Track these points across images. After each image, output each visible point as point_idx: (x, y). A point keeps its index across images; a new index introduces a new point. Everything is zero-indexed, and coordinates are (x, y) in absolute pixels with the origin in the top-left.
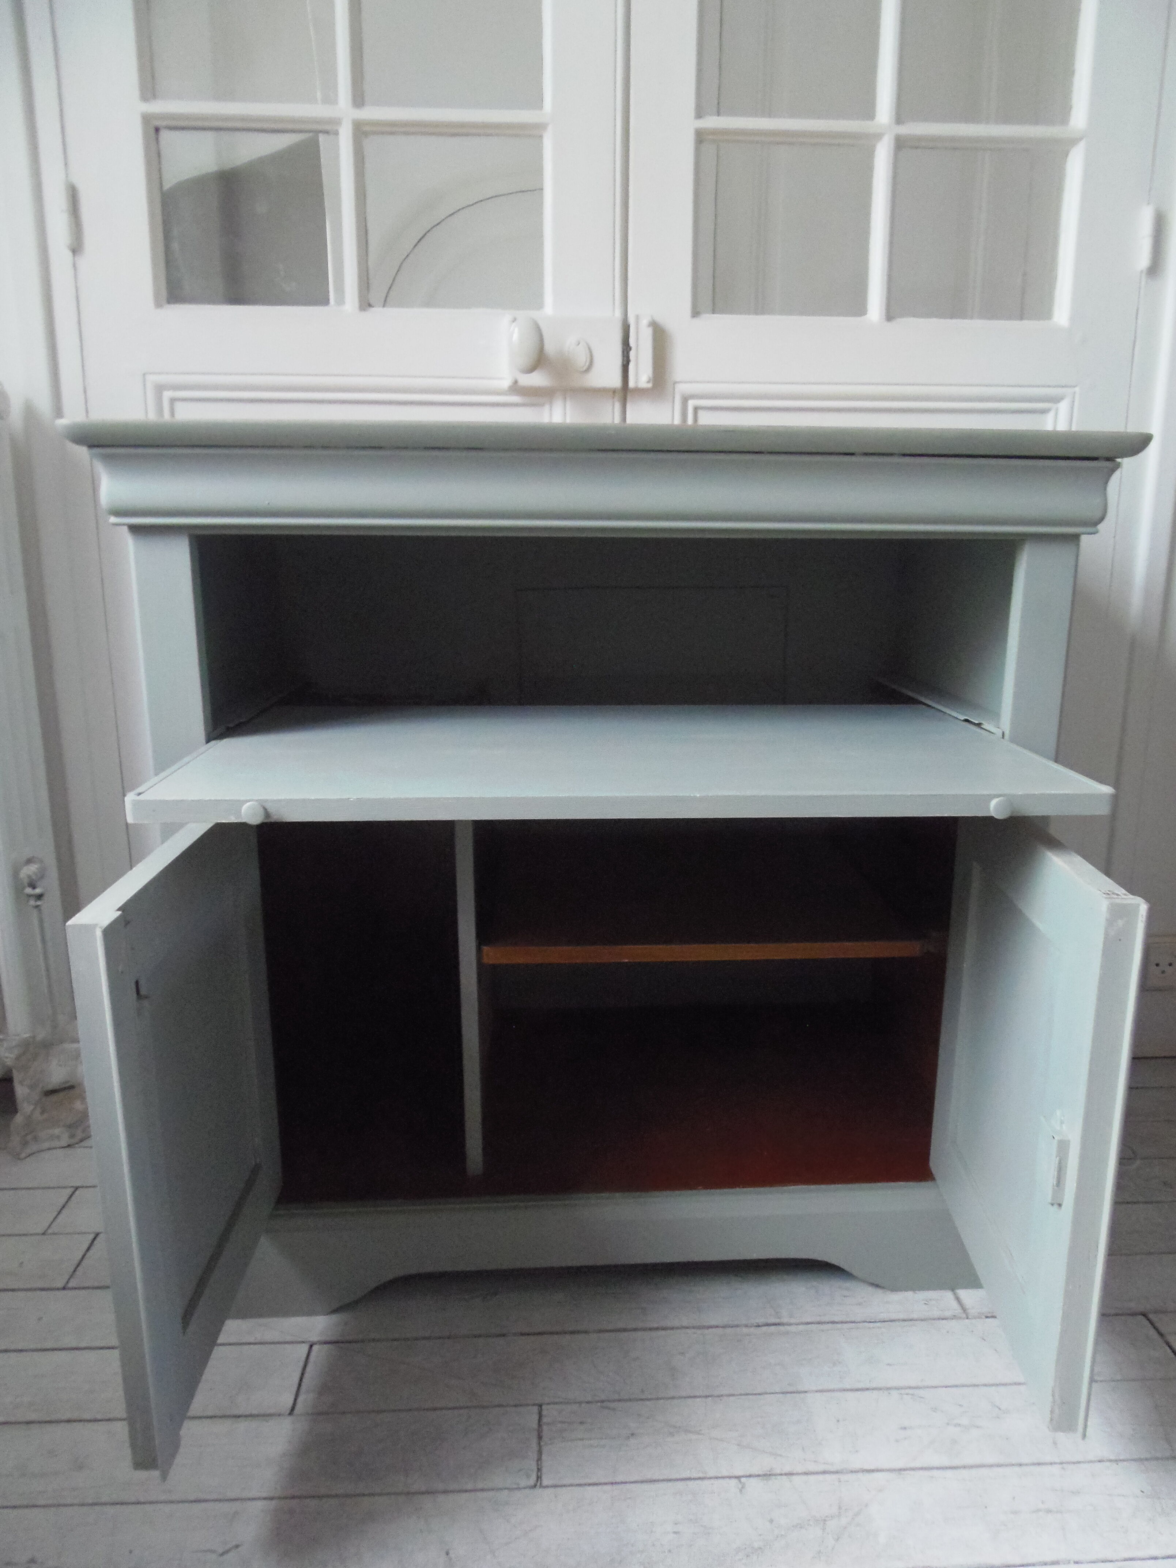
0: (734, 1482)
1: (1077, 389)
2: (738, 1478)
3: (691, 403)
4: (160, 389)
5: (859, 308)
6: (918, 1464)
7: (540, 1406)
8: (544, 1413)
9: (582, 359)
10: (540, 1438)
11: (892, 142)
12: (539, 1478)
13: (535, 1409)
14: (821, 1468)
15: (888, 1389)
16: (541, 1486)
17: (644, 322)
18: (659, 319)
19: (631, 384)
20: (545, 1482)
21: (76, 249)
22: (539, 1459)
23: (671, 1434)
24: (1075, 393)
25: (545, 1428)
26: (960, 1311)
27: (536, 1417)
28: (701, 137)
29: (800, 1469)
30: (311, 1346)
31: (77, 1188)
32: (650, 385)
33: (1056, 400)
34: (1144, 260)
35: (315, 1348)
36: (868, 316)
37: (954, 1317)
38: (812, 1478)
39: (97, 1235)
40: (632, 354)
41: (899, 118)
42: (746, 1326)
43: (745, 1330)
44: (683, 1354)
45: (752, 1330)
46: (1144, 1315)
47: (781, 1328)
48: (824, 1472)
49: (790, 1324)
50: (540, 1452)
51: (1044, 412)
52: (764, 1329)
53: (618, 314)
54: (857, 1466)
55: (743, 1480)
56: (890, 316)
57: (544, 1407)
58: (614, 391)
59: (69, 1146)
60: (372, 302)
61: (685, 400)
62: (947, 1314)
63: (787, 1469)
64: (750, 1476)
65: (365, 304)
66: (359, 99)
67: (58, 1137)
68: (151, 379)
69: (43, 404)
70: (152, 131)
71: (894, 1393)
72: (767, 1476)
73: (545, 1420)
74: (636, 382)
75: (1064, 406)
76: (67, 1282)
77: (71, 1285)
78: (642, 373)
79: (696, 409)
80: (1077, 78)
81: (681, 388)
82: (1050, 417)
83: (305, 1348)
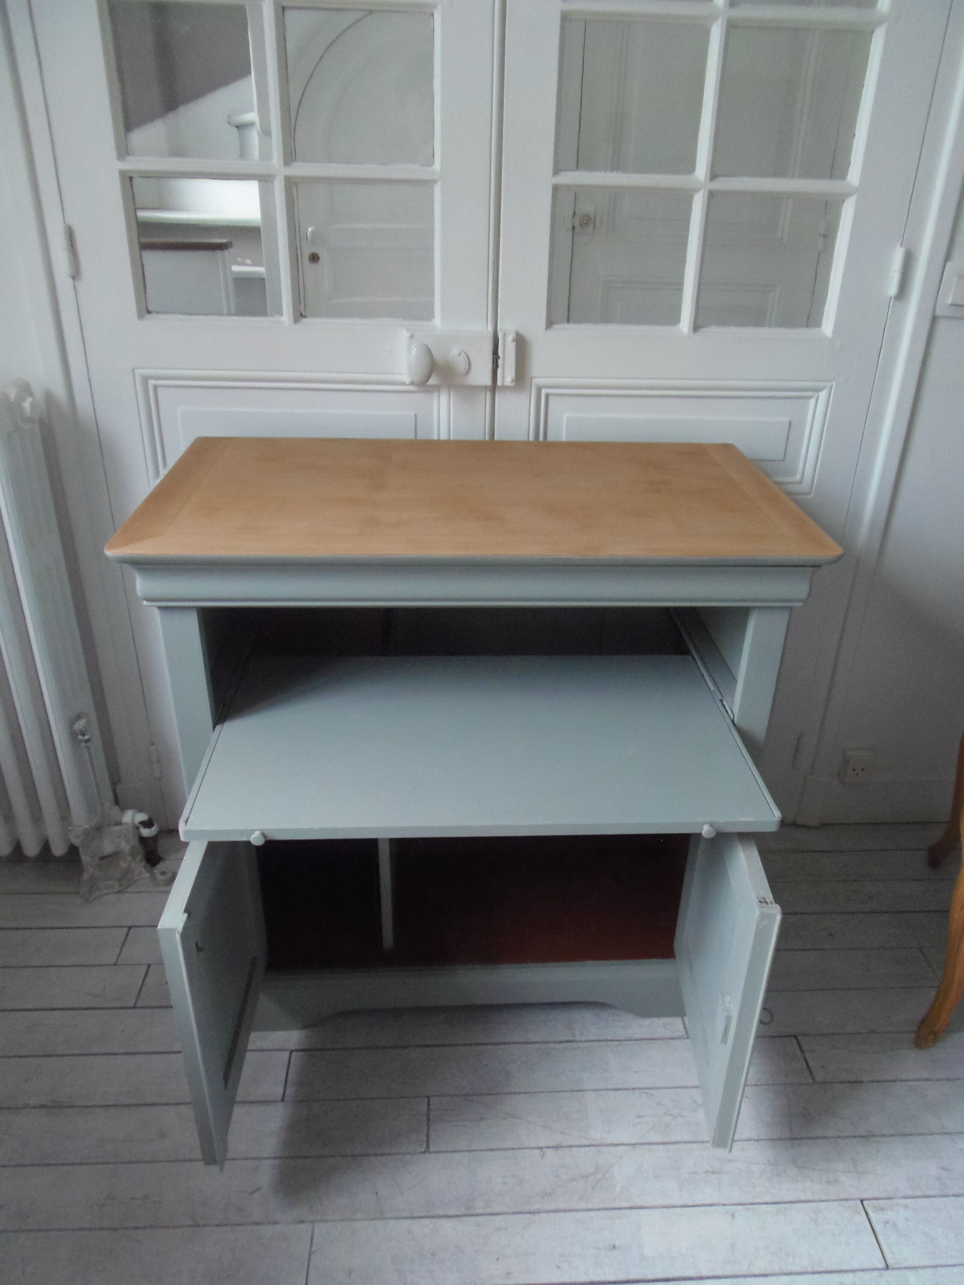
0: (538, 1151)
1: (834, 383)
2: (541, 1148)
3: (544, 391)
4: (145, 379)
5: (675, 319)
6: (644, 1140)
7: (429, 1098)
8: (431, 1102)
9: (461, 364)
10: (429, 1120)
11: (707, 194)
12: (428, 1146)
13: (426, 1099)
14: (588, 1143)
15: (634, 1089)
16: (429, 1152)
17: (510, 338)
18: (522, 332)
19: (499, 383)
20: (432, 1149)
21: (76, 275)
22: (428, 1135)
23: (504, 1119)
24: (832, 386)
25: (432, 1113)
26: (684, 1033)
27: (426, 1105)
28: (556, 189)
29: (577, 1143)
30: (291, 1053)
31: (130, 928)
32: (513, 384)
33: (818, 390)
34: (893, 289)
35: (294, 1054)
36: (681, 325)
37: (680, 1038)
38: (582, 1149)
39: (149, 966)
40: (500, 361)
41: (713, 176)
42: (554, 1042)
43: (552, 1046)
44: (514, 1062)
45: (557, 1045)
46: (795, 1037)
47: (575, 1045)
48: (590, 1146)
49: (580, 1042)
50: (428, 1130)
51: (809, 398)
52: (564, 1045)
53: (490, 328)
54: (609, 1141)
55: (544, 1150)
56: (696, 327)
57: (432, 1099)
58: (486, 387)
59: (120, 892)
61: (539, 390)
62: (676, 1035)
63: (569, 1143)
64: (548, 1147)
65: (299, 315)
66: (290, 157)
67: (112, 887)
68: (139, 371)
69: (60, 392)
70: (128, 180)
71: (637, 1092)
72: (557, 1147)
73: (432, 1107)
74: (503, 381)
75: (823, 395)
76: (135, 1003)
77: (139, 1004)
78: (507, 375)
79: (547, 396)
80: (855, 141)
81: (537, 381)
82: (812, 402)
83: (286, 1055)
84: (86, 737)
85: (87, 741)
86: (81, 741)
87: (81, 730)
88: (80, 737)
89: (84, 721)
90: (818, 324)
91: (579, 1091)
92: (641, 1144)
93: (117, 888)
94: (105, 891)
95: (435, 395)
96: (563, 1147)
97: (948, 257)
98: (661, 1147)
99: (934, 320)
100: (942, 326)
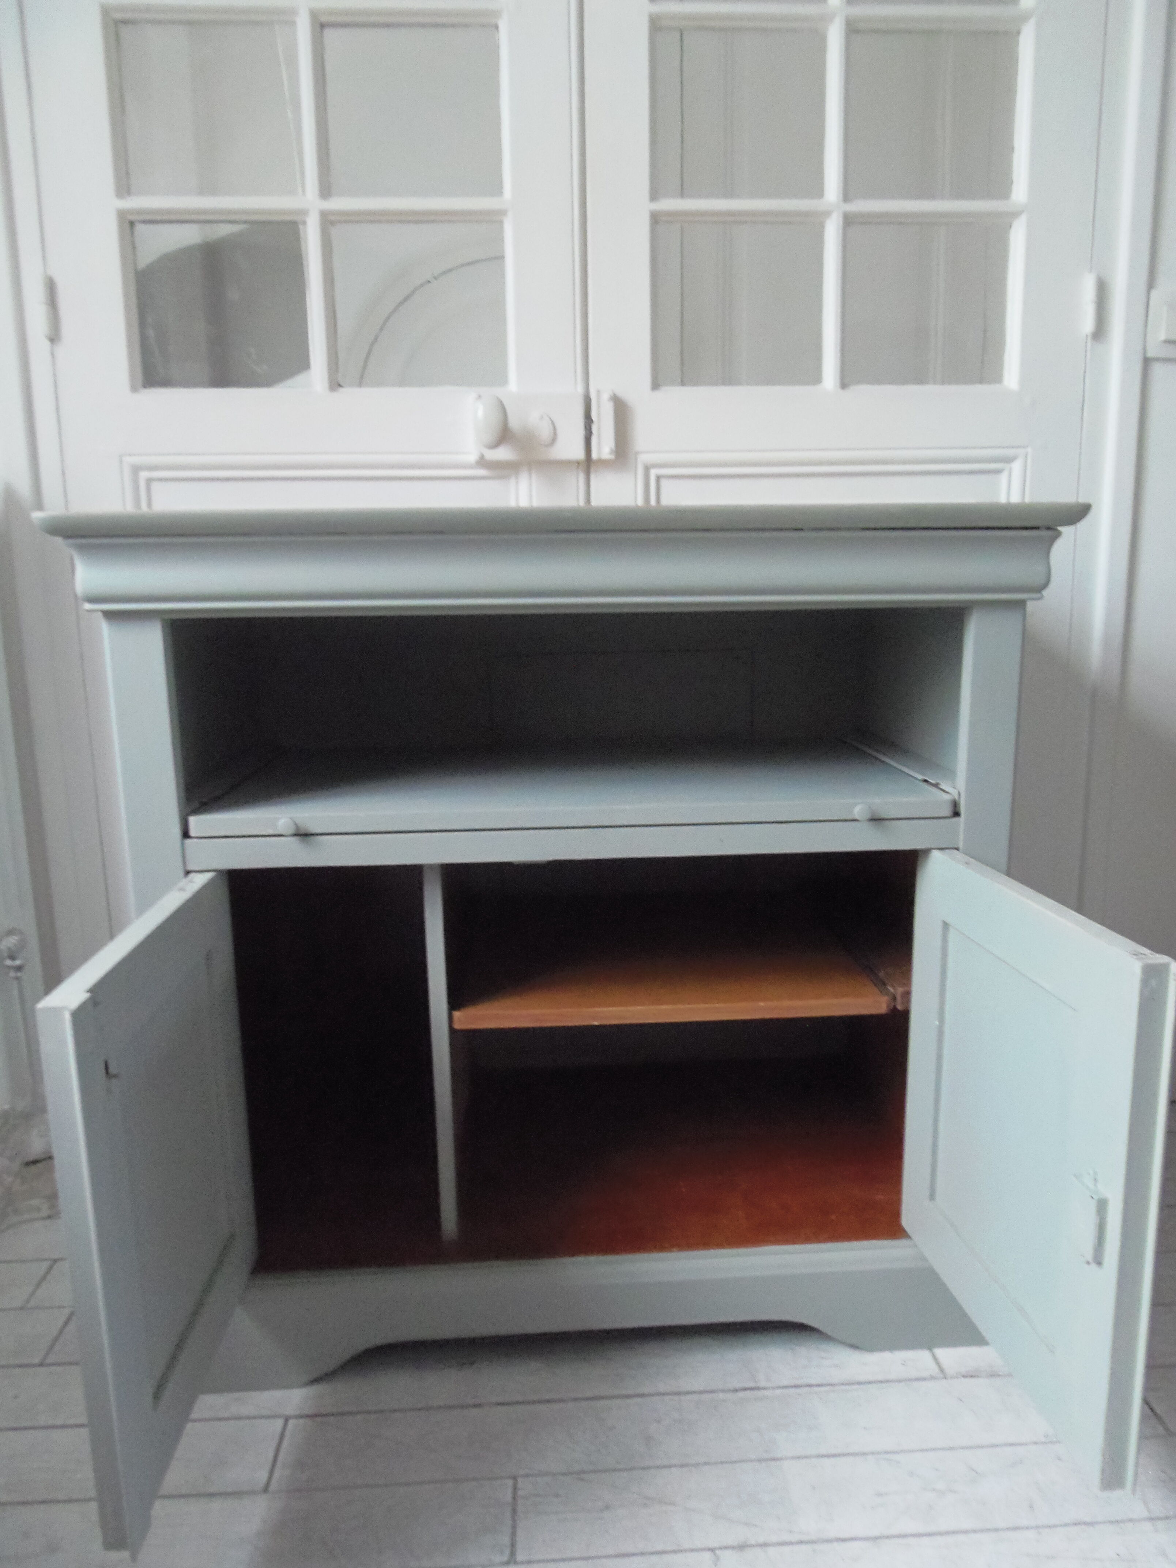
0: (707, 1555)
1: (1029, 450)
2: (712, 1550)
3: (653, 473)
4: (136, 470)
5: (816, 378)
6: (894, 1531)
7: (515, 1478)
8: (520, 1485)
9: (545, 433)
10: (514, 1511)
11: (841, 219)
12: (513, 1553)
13: (510, 1482)
14: (795, 1538)
15: (864, 1454)
16: (515, 1563)
17: (605, 396)
18: (621, 393)
19: (594, 456)
20: (520, 1557)
21: (54, 337)
22: (514, 1534)
23: (645, 1505)
24: (1027, 453)
25: (520, 1502)
26: (937, 1370)
27: (510, 1491)
28: (656, 219)
29: (774, 1539)
30: (286, 1420)
31: (55, 1261)
32: (612, 457)
33: (1009, 460)
34: (1088, 325)
35: (291, 1423)
36: (823, 384)
37: (932, 1378)
38: (787, 1549)
39: (76, 1311)
40: (594, 428)
41: (847, 196)
42: (723, 1391)
43: (721, 1396)
44: (659, 1422)
45: (729, 1396)
47: (760, 1393)
48: (799, 1542)
49: (767, 1388)
50: (514, 1527)
51: (998, 472)
52: (741, 1394)
53: (580, 389)
54: (832, 1534)
55: (717, 1552)
56: (844, 385)
57: (520, 1480)
58: (578, 463)
59: (48, 1217)
60: (341, 383)
61: (647, 469)
62: (925, 1374)
63: (761, 1540)
64: (726, 1548)
65: (335, 385)
66: (326, 191)
67: (39, 1209)
68: (128, 460)
69: (24, 487)
70: (127, 226)
71: (871, 1458)
72: (742, 1547)
73: (520, 1493)
74: (599, 454)
75: (1017, 466)
76: (45, 1358)
77: (48, 1361)
78: (604, 447)
79: (658, 478)
80: (1016, 155)
81: (644, 458)
82: (1004, 477)
83: (280, 1423)
84: (18, 962)
85: (19, 968)
86: (9, 967)
87: (9, 949)
88: (9, 962)
89: (16, 938)
90: (997, 378)
91: (774, 1459)
92: (888, 1537)
93: (45, 1212)
94: (27, 1216)
95: (512, 481)
96: (751, 1546)
97: (1151, 284)
98: (925, 1541)
99: (1147, 362)
100: (1158, 371)
